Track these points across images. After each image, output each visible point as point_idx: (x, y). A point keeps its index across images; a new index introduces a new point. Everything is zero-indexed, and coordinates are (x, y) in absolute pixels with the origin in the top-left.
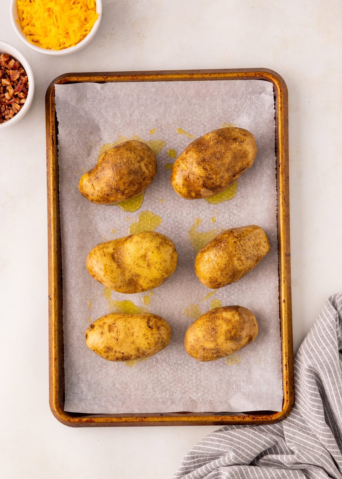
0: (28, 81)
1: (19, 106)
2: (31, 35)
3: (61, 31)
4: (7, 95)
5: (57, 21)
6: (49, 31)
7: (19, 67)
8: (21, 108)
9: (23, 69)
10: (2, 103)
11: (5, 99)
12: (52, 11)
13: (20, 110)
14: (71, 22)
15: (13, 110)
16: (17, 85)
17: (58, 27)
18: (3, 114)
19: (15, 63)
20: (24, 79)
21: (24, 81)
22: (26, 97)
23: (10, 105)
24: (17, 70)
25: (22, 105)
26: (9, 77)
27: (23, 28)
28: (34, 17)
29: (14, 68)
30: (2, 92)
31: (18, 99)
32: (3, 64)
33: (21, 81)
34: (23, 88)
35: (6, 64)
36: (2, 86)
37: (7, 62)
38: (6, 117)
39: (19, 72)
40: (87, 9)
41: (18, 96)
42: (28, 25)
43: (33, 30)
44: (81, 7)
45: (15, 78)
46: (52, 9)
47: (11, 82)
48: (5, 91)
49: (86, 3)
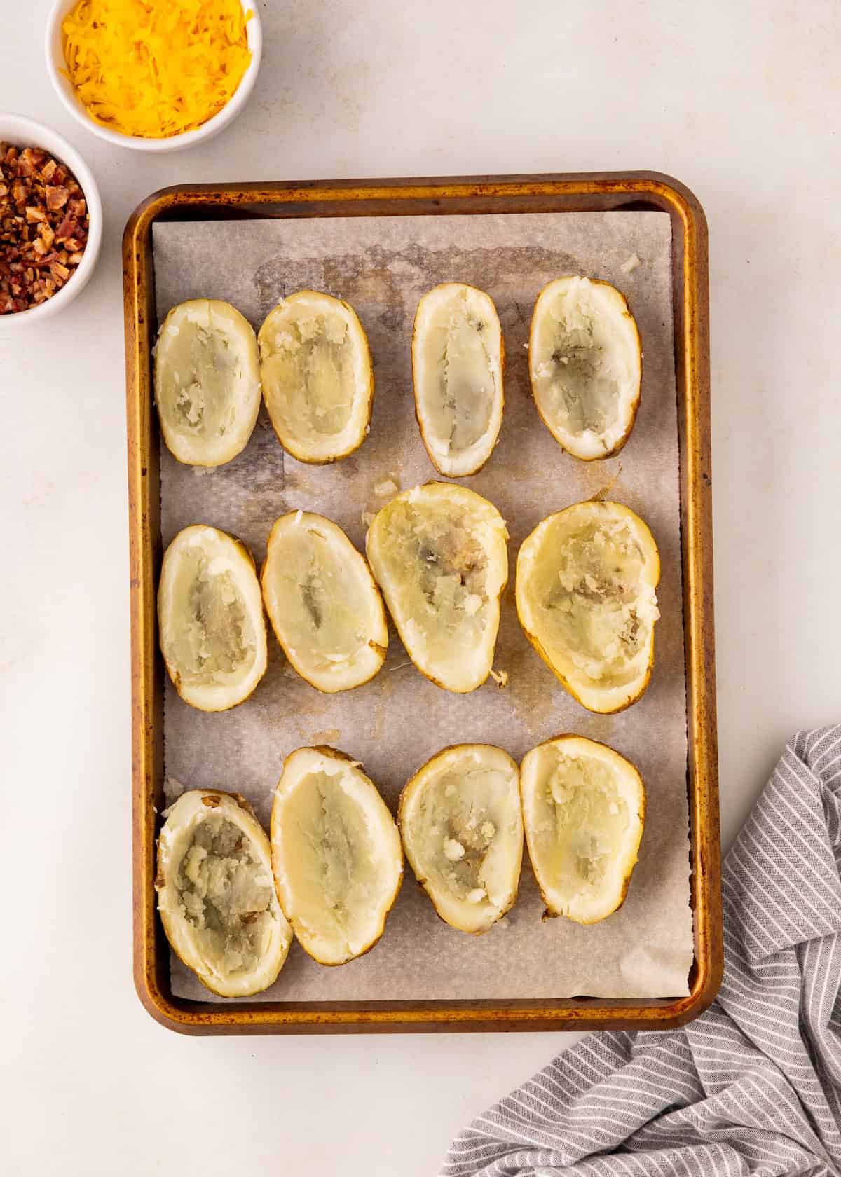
0: (87, 212)
1: (66, 271)
2: (95, 103)
3: (166, 95)
4: (37, 243)
5: (157, 73)
6: (138, 94)
7: (66, 177)
8: (70, 275)
9: (77, 182)
10: (28, 264)
11: (33, 253)
12: (146, 48)
13: (68, 279)
14: (187, 72)
15: (51, 279)
16: (61, 221)
17: (159, 87)
18: (30, 290)
19: (56, 170)
20: (78, 206)
21: (77, 212)
22: (82, 250)
23: (46, 268)
24: (61, 186)
25: (72, 267)
26: (44, 201)
27: (76, 87)
28: (102, 61)
29: (54, 182)
30: (26, 237)
31: (64, 254)
32: (30, 171)
33: (70, 212)
34: (76, 227)
35: (36, 171)
36: (26, 222)
37: (38, 168)
38: (37, 296)
39: (66, 191)
40: (226, 45)
41: (63, 247)
42: (88, 80)
43: (100, 94)
44: (212, 41)
45: (58, 204)
46: (144, 44)
47: (47, 213)
48: (34, 234)
49: (223, 30)
